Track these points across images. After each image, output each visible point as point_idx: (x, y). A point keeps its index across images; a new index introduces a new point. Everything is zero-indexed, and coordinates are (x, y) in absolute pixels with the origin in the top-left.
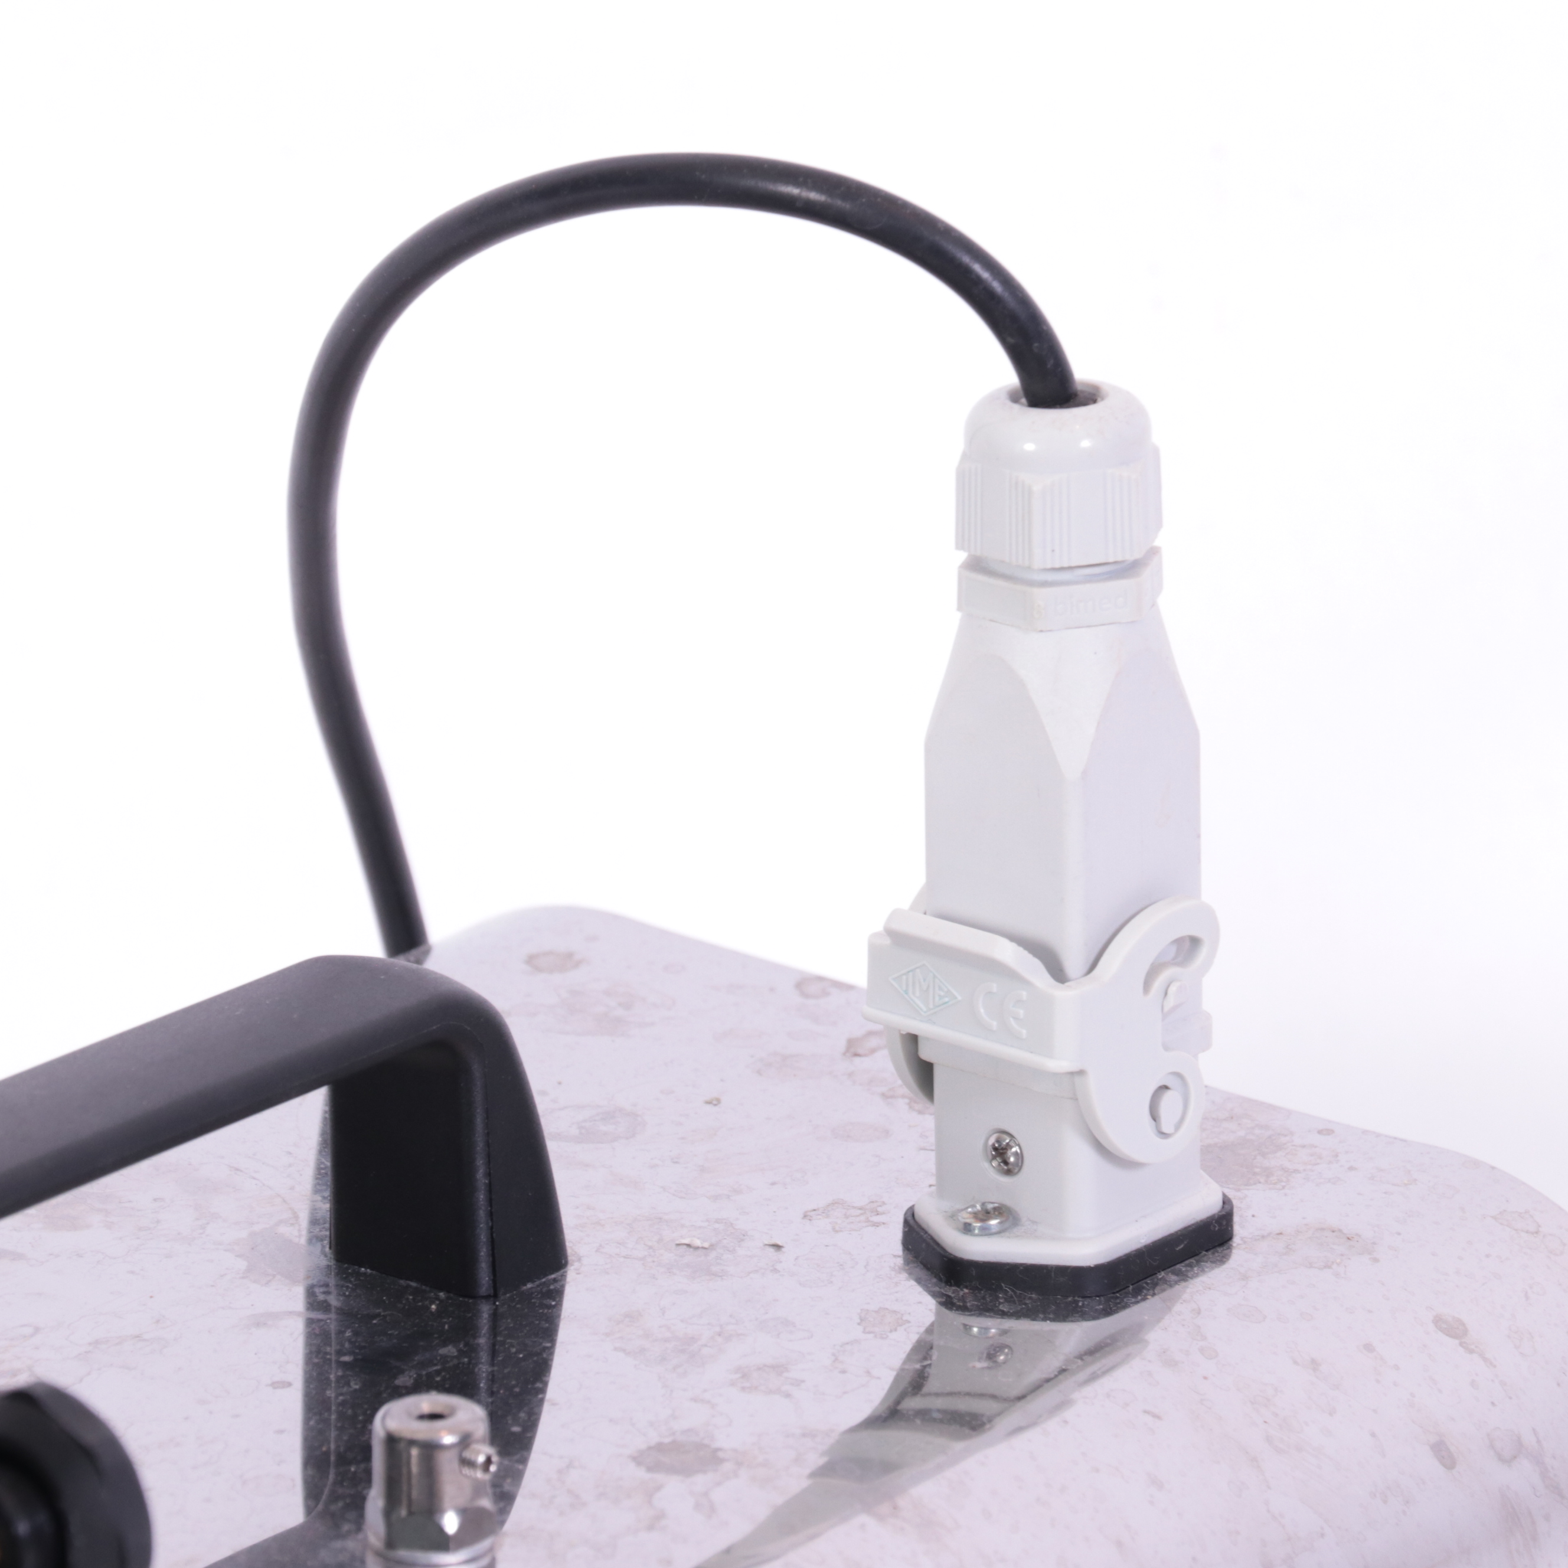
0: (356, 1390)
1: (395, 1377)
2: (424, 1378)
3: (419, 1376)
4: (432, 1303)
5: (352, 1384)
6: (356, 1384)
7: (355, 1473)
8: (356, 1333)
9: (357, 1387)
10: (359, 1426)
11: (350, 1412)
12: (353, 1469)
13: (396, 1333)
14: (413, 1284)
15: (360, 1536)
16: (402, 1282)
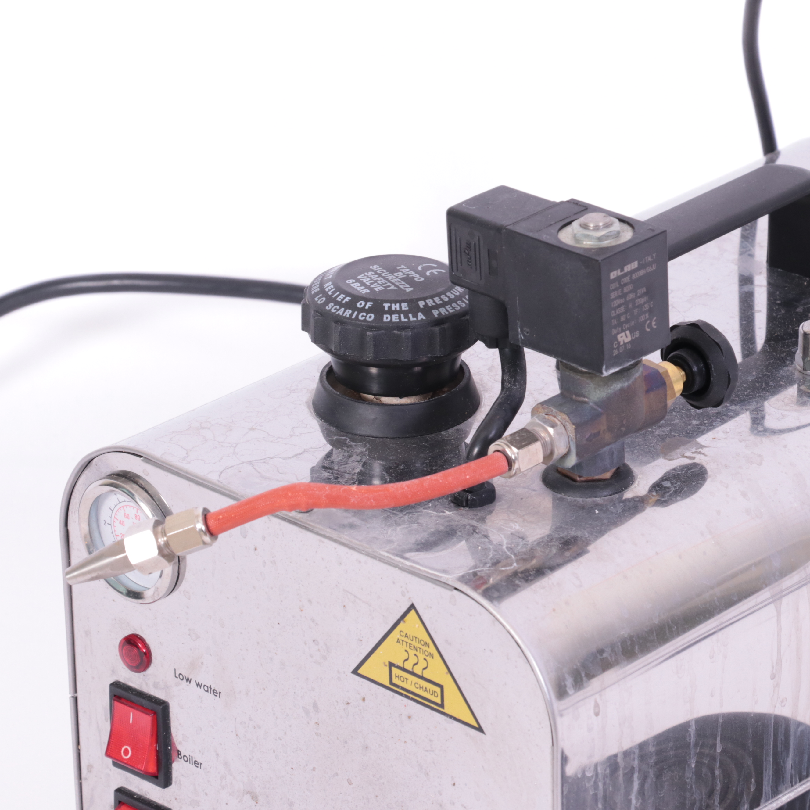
0: (783, 313)
1: (796, 308)
2: (806, 309)
3: (804, 308)
4: (805, 282)
5: (782, 311)
6: (783, 311)
7: (788, 343)
8: (780, 293)
9: (784, 312)
10: (787, 326)
11: (783, 321)
12: (787, 342)
13: (794, 293)
14: (797, 275)
15: (793, 366)
16: (793, 274)
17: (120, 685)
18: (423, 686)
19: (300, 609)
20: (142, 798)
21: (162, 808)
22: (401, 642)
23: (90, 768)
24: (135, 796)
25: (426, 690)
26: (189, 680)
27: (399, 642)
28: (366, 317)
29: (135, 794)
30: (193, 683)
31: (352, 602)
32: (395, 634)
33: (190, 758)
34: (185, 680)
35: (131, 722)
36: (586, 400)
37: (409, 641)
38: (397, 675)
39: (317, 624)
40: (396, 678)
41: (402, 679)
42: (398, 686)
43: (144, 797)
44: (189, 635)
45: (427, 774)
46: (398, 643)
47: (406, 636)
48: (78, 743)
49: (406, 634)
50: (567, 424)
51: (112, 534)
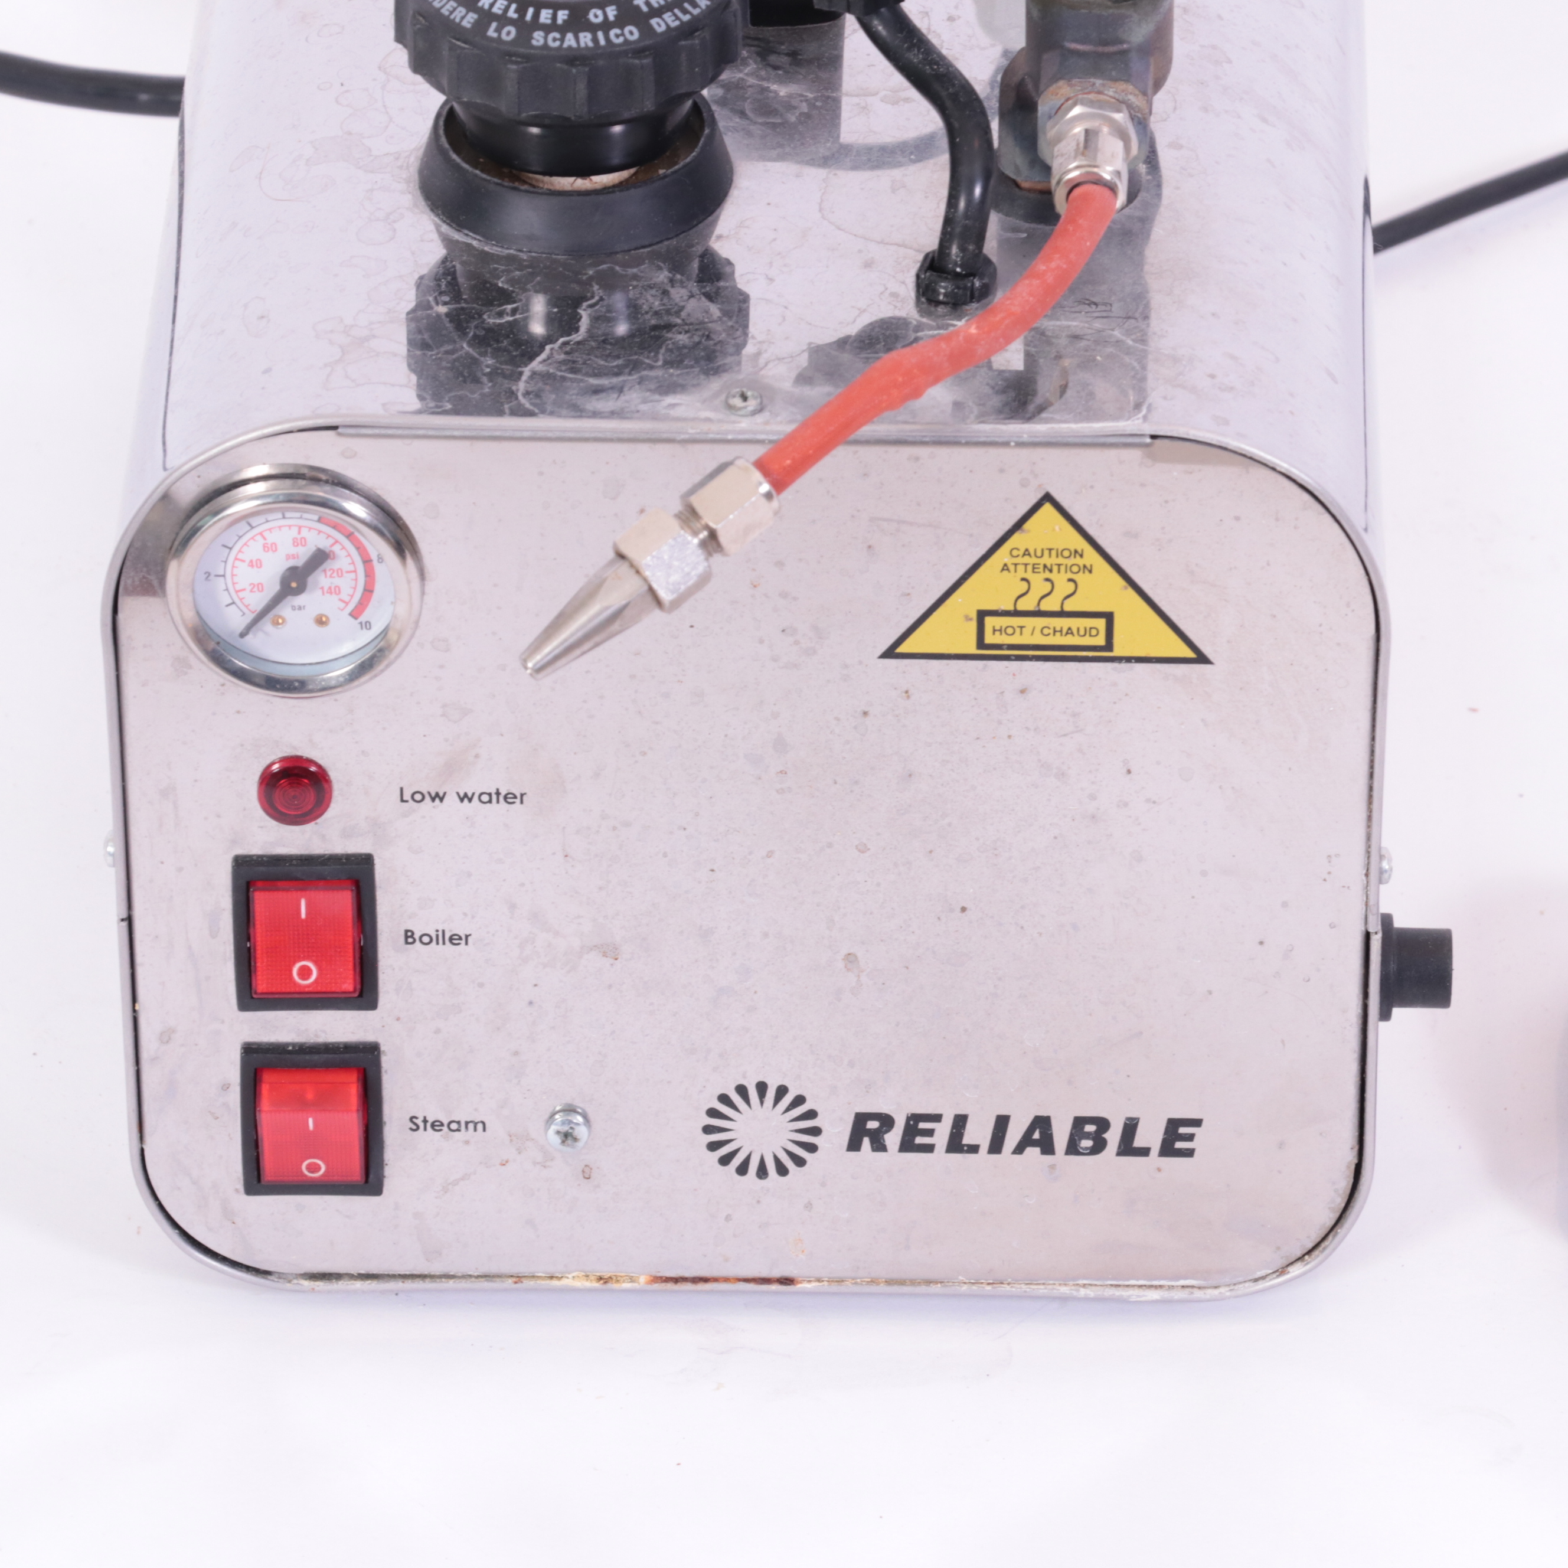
17: (253, 860)
18: (1062, 628)
19: (752, 584)
20: (307, 1045)
21: (361, 1047)
22: (1012, 568)
23: (166, 1037)
24: (290, 1048)
25: (1070, 632)
26: (438, 797)
27: (1008, 570)
28: (623, 34)
29: (288, 1044)
30: (451, 800)
31: (891, 534)
32: (1002, 556)
33: (437, 936)
34: (428, 799)
35: (303, 915)
36: (1125, 46)
37: (1034, 560)
38: (997, 628)
39: (795, 599)
40: (994, 634)
41: (1010, 631)
42: (999, 647)
43: (308, 1043)
44: (443, 715)
45: (1062, 775)
46: (1006, 572)
47: (1027, 553)
48: (134, 999)
49: (1027, 550)
50: (1131, 97)
51: (226, 592)
